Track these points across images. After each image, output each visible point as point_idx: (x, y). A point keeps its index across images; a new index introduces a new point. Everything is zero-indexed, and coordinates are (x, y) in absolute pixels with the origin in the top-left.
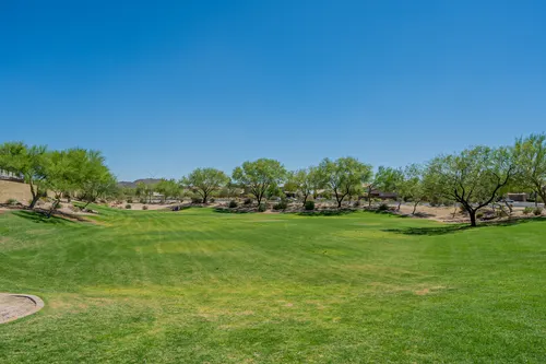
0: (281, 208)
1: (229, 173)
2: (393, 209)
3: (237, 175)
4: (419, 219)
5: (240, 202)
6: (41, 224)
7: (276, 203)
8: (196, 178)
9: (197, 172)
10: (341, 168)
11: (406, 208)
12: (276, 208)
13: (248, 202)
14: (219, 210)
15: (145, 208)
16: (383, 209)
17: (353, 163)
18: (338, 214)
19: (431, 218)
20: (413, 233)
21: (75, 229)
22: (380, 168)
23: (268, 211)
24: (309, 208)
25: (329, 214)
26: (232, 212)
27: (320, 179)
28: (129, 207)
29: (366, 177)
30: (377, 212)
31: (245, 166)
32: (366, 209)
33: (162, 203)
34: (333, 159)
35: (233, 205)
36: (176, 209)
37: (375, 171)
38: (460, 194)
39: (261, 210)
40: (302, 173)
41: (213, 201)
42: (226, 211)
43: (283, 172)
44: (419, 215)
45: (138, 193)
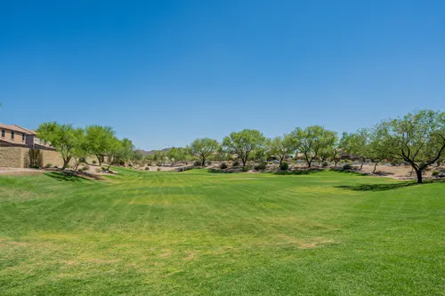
0: (261, 168)
1: (220, 141)
2: (356, 169)
3: (226, 143)
4: (378, 177)
5: (230, 164)
6: (63, 181)
7: (257, 164)
8: (197, 146)
9: (197, 141)
10: (309, 135)
11: (368, 167)
12: (257, 169)
13: (236, 164)
14: (213, 171)
15: (159, 170)
16: (347, 169)
17: (319, 130)
18: (306, 173)
19: (389, 176)
20: (361, 189)
21: (89, 185)
22: (344, 134)
23: (250, 171)
24: (284, 169)
25: (299, 173)
26: (222, 172)
27: (292, 144)
28: (147, 169)
29: (331, 142)
30: (341, 171)
31: (232, 136)
32: (332, 169)
33: (171, 166)
34: (303, 128)
35: (224, 167)
36: (181, 170)
37: (340, 136)
38: (406, 154)
39: (244, 170)
40: (277, 140)
41: (210, 164)
42: (218, 172)
43: (263, 140)
44: (379, 173)
45: (155, 159)
